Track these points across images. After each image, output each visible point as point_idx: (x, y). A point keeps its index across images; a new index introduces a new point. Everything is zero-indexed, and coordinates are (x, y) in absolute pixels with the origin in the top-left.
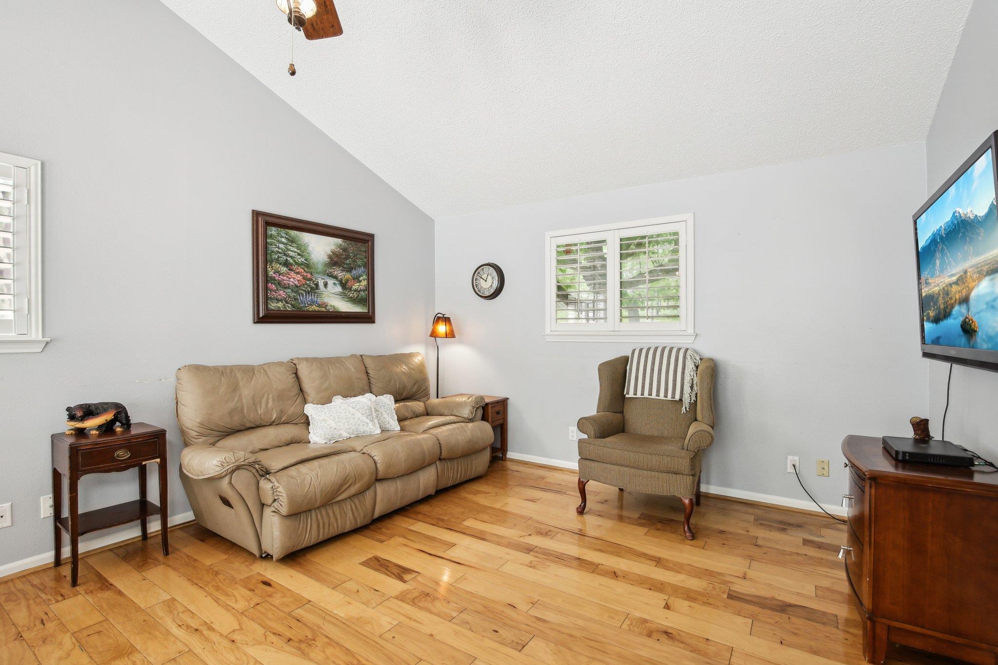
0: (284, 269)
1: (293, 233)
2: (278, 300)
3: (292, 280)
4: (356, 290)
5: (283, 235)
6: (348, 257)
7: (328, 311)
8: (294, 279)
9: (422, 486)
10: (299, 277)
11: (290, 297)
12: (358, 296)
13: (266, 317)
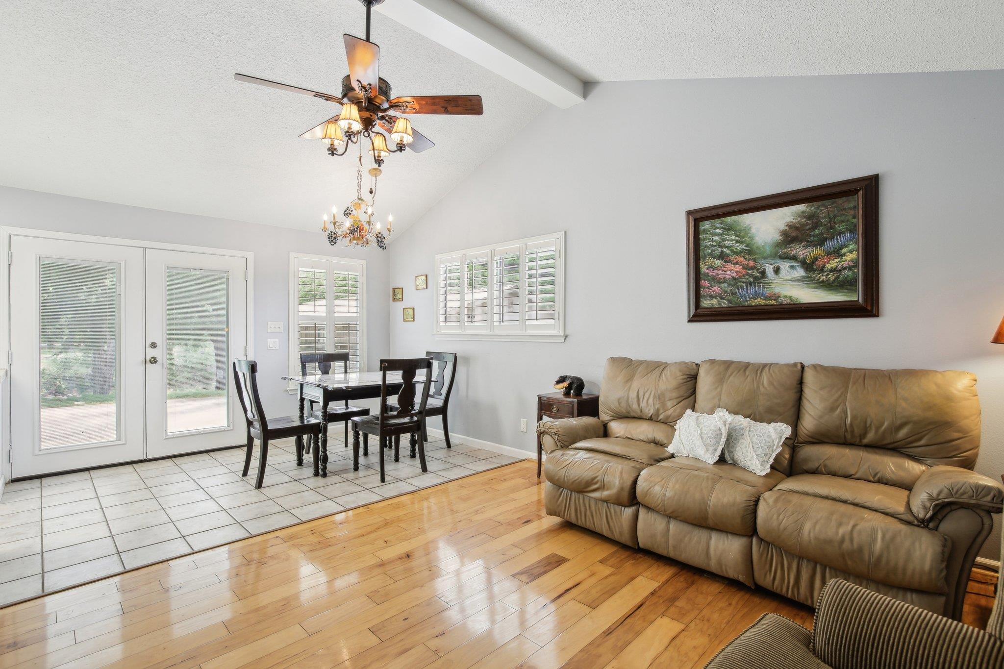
0: (719, 263)
1: (729, 220)
2: (712, 297)
3: (728, 272)
4: (831, 270)
5: (718, 225)
6: (816, 226)
7: (781, 304)
8: (732, 271)
10: (738, 268)
11: (726, 292)
12: (838, 277)
13: (699, 315)
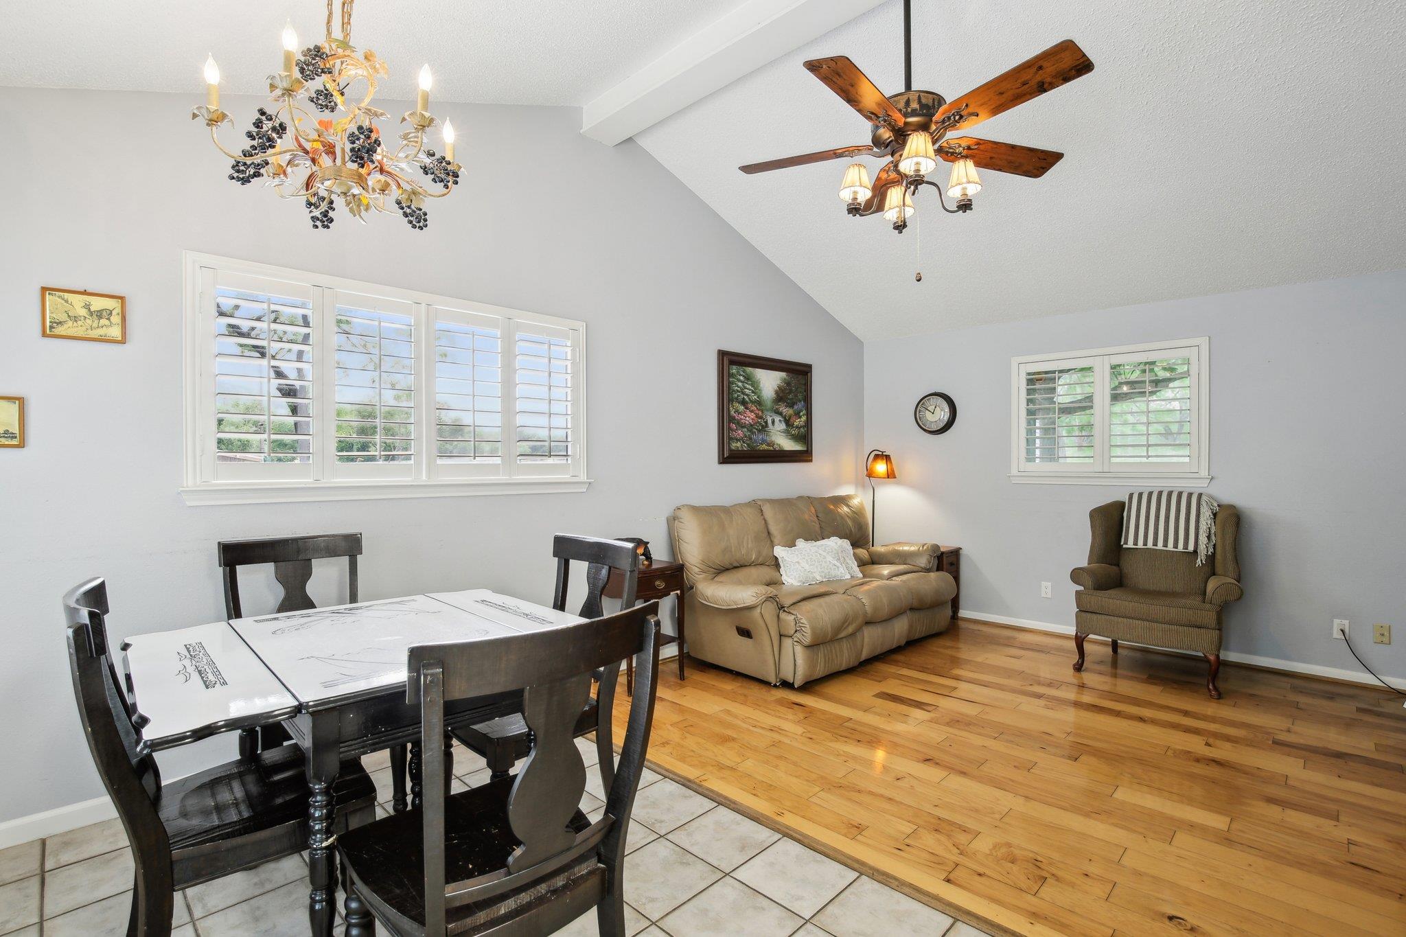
0: (742, 408)
1: (749, 370)
2: (738, 440)
3: (747, 418)
4: (797, 427)
5: (742, 373)
6: (791, 391)
7: (775, 450)
8: (749, 418)
9: (896, 635)
10: (753, 415)
11: (746, 436)
12: (799, 432)
13: (729, 457)
